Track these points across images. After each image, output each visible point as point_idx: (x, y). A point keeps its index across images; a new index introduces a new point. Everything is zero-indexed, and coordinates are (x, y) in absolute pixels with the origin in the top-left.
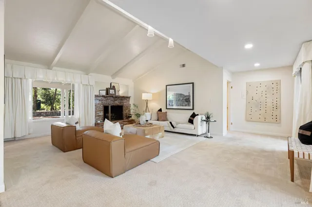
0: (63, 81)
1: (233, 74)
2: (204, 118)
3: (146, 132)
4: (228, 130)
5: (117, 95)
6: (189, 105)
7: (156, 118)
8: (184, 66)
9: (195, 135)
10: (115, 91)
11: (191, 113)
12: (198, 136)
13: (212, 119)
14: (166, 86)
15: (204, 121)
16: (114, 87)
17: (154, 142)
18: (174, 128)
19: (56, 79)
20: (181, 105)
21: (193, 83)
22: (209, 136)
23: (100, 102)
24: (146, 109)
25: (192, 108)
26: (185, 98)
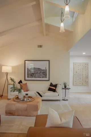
6: (46, 77)
9: (58, 100)
11: (49, 83)
14: (25, 61)
18: (42, 96)
21: (49, 61)
22: (66, 99)
25: (48, 80)
26: (42, 72)
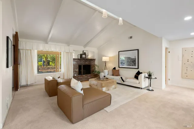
0: (54, 50)
1: (170, 42)
2: (147, 76)
3: (103, 85)
4: (166, 84)
5: (87, 58)
6: (135, 65)
7: (112, 74)
8: (131, 37)
9: (140, 88)
10: (86, 56)
11: (136, 71)
12: (142, 88)
13: (153, 77)
14: (119, 52)
15: (147, 78)
16: (85, 53)
17: (107, 95)
18: (124, 81)
19: (50, 49)
20: (129, 65)
21: (138, 50)
22: (151, 90)
23: (77, 63)
24: (105, 68)
25: (137, 68)
26: (132, 60)
